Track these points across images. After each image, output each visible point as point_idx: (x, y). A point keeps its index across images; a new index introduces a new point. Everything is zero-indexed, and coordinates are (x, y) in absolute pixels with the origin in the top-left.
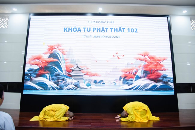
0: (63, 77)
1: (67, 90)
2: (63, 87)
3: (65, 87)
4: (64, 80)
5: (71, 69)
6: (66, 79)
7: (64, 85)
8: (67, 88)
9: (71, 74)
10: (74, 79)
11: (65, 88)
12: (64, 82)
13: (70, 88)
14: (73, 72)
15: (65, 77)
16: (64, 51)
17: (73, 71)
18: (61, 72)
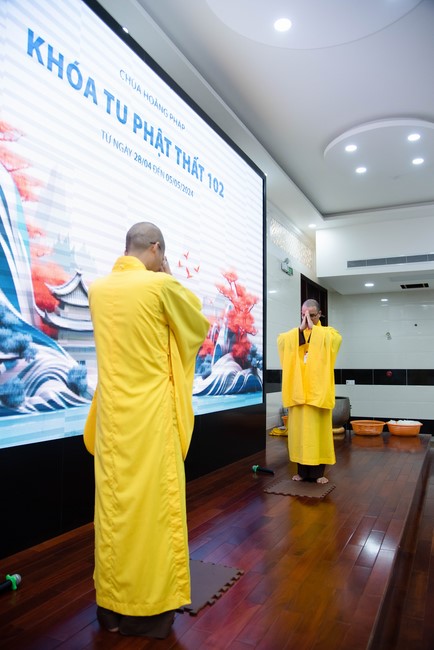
0: (20, 336)
1: (37, 413)
2: (18, 399)
3: (27, 398)
4: (20, 358)
5: (55, 295)
6: (33, 345)
7: (22, 382)
8: (38, 399)
9: (54, 319)
10: (67, 349)
11: (28, 402)
12: (22, 363)
13: (51, 402)
14: (61, 311)
15: (28, 337)
16: (28, 172)
17: (63, 305)
18: (10, 306)
